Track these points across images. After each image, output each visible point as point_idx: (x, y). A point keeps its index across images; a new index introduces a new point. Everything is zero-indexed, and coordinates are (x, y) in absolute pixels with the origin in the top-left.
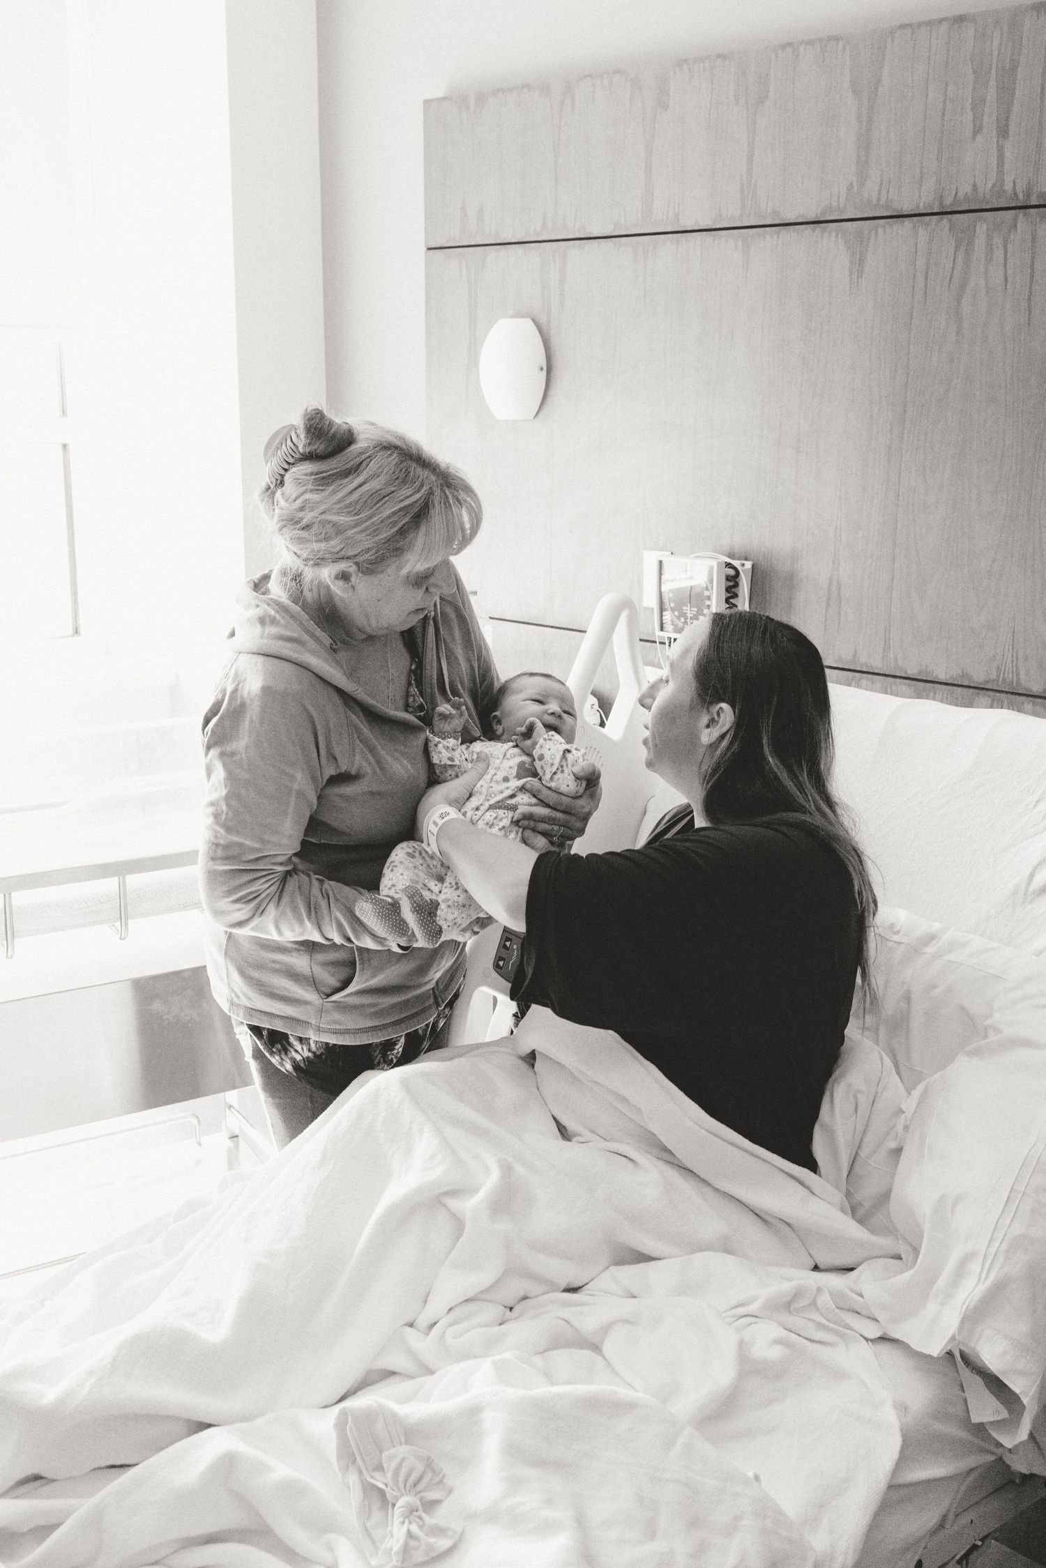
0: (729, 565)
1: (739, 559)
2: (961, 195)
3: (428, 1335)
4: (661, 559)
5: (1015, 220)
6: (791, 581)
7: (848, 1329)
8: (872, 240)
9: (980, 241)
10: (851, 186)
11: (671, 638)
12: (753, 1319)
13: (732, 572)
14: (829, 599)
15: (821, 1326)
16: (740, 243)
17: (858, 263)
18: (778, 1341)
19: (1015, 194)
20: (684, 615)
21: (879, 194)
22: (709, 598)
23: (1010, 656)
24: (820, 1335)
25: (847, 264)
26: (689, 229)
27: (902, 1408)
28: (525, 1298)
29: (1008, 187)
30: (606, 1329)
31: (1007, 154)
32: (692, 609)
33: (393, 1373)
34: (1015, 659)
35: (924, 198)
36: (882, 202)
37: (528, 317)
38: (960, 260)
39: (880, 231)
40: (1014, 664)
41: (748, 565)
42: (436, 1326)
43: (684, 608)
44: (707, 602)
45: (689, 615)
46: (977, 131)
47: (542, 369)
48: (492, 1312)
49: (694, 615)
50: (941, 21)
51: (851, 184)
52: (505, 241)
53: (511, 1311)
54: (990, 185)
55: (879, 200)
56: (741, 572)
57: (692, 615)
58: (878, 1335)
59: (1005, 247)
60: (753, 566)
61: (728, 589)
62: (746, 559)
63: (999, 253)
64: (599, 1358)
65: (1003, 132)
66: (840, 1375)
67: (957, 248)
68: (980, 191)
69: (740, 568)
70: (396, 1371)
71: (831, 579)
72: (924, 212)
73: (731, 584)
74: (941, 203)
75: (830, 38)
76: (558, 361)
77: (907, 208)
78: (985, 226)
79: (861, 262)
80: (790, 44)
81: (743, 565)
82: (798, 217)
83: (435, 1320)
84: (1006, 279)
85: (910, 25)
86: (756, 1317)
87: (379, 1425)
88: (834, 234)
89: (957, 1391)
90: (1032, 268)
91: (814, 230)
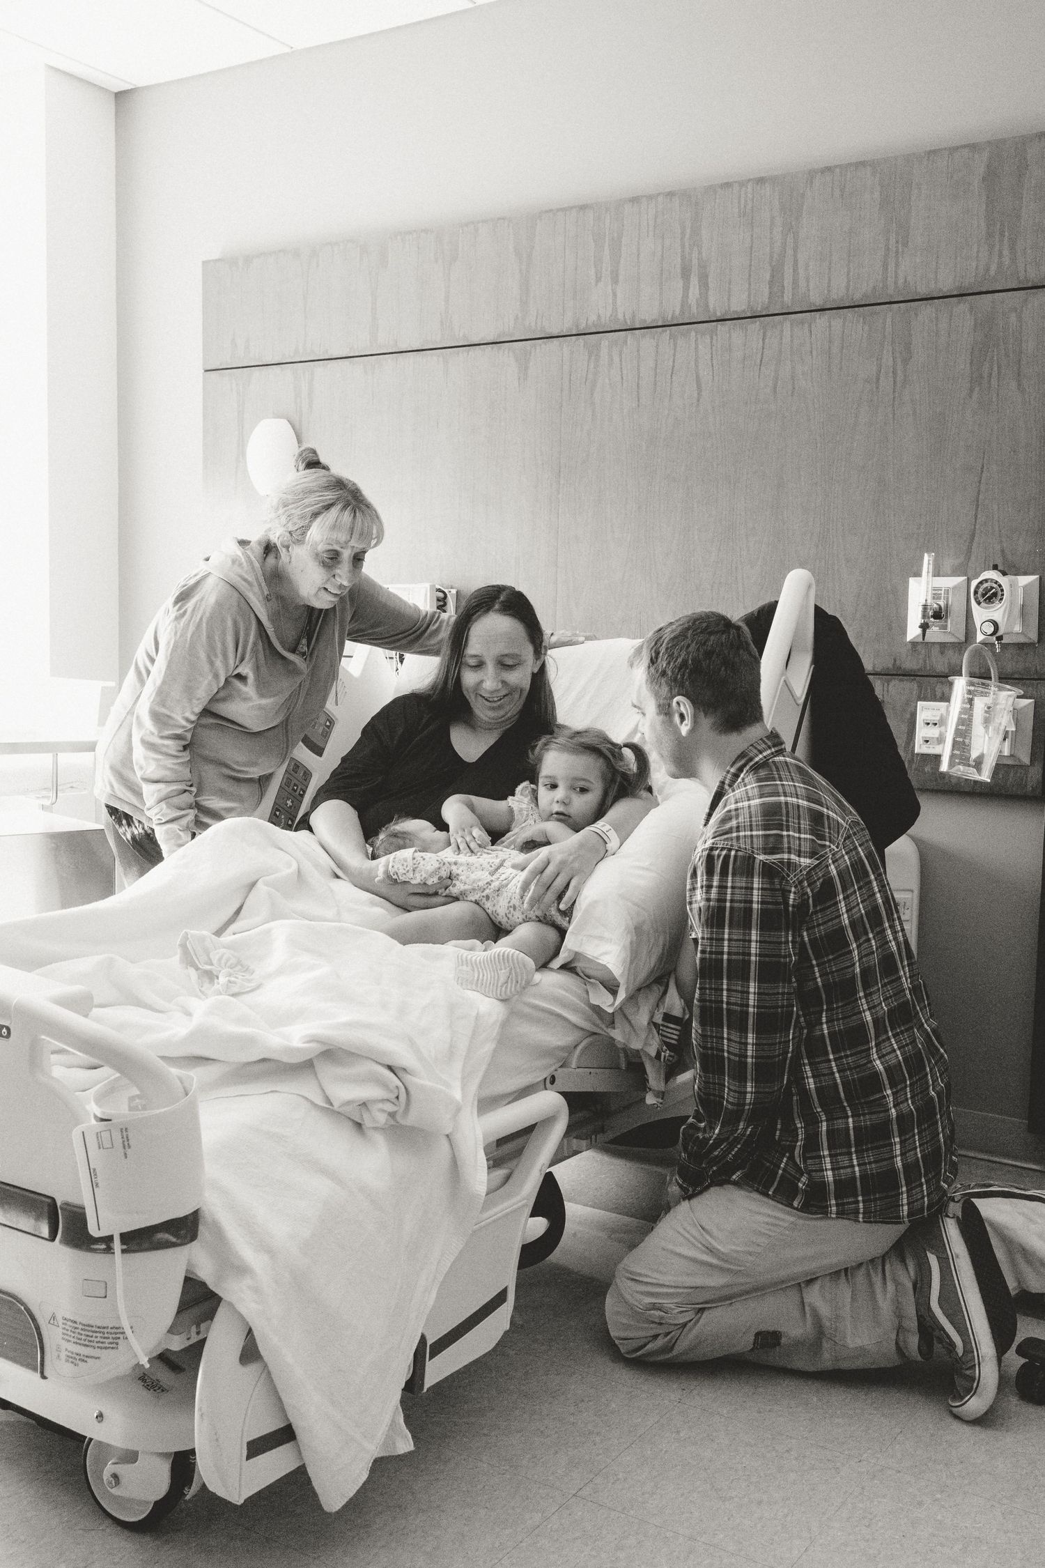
0: (440, 591)
1: (447, 588)
2: (590, 322)
5: (626, 337)
8: (533, 354)
9: (604, 352)
10: (517, 318)
13: (441, 595)
16: (441, 359)
17: (524, 368)
19: (625, 319)
21: (536, 323)
25: (516, 371)
26: (404, 350)
29: (620, 316)
31: (619, 295)
35: (566, 326)
36: (538, 328)
37: (284, 418)
38: (592, 366)
39: (538, 347)
41: (454, 591)
46: (598, 279)
50: (572, 208)
51: (517, 316)
52: (266, 363)
54: (608, 312)
55: (536, 327)
56: (448, 595)
59: (621, 355)
60: (457, 592)
62: (451, 586)
63: (616, 359)
65: (615, 280)
67: (589, 357)
68: (603, 320)
69: (447, 593)
72: (566, 334)
73: (441, 603)
74: (577, 326)
75: (499, 219)
77: (555, 333)
78: (607, 342)
79: (526, 368)
80: (473, 223)
81: (449, 590)
84: (622, 377)
85: (551, 210)
88: (507, 350)
90: (638, 369)
91: (492, 348)
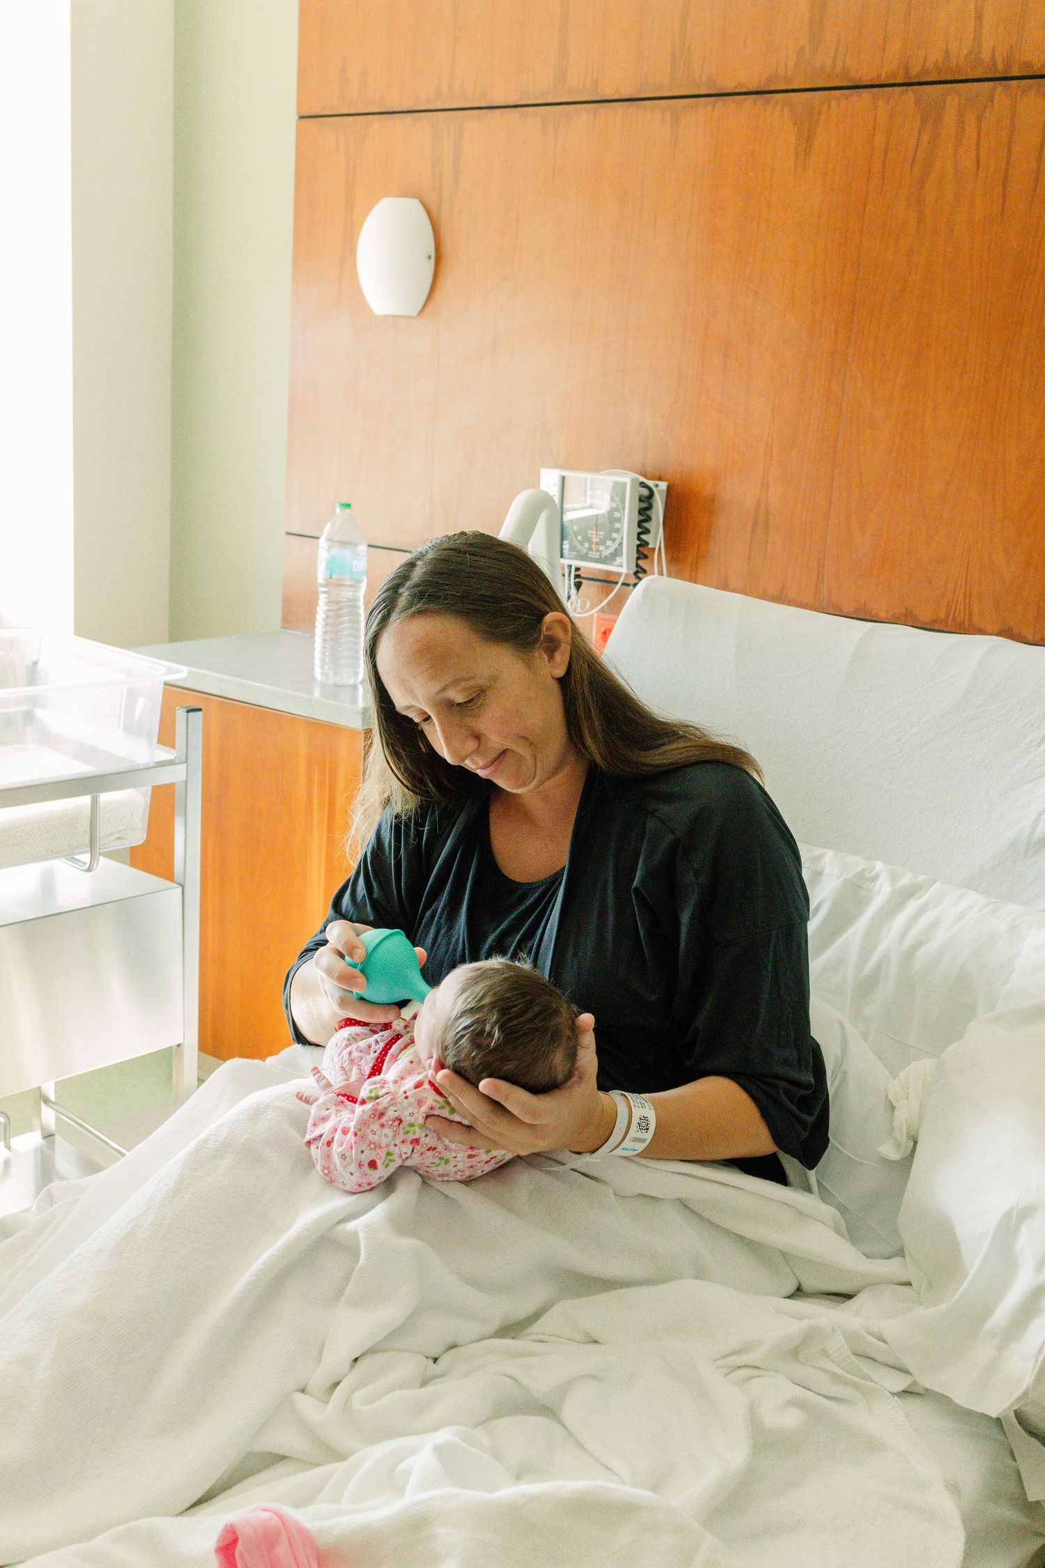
0: (643, 485)
1: (652, 479)
2: (930, 63)
3: (328, 1403)
4: (564, 475)
6: (711, 505)
7: (865, 1379)
8: (824, 112)
9: (950, 114)
10: (802, 50)
11: (571, 566)
12: (756, 1372)
13: (645, 492)
14: (755, 523)
15: (835, 1378)
16: (668, 117)
17: (806, 141)
18: (795, 1403)
19: (995, 63)
20: (589, 541)
21: (834, 61)
22: (619, 520)
23: (962, 595)
24: (837, 1390)
25: (792, 140)
26: (608, 98)
27: (954, 1489)
28: (454, 1346)
29: (986, 54)
30: (564, 1389)
31: (987, 16)
32: (598, 533)
33: (282, 1458)
34: (967, 597)
35: (888, 67)
36: (838, 70)
37: (416, 198)
38: (925, 138)
39: (834, 103)
40: (967, 600)
41: (663, 486)
42: (339, 1386)
43: (589, 532)
44: (617, 525)
45: (595, 540)
47: (430, 257)
48: (407, 1366)
49: (601, 540)
51: (802, 48)
52: (391, 110)
53: (435, 1362)
54: (965, 52)
55: (834, 64)
56: (655, 493)
57: (598, 540)
58: (902, 1388)
59: (979, 123)
60: (669, 487)
61: (641, 511)
62: (660, 479)
64: (557, 1428)
66: (873, 1446)
67: (924, 121)
68: (953, 59)
69: (655, 489)
70: (285, 1454)
71: (758, 506)
72: (886, 82)
73: (644, 505)
74: (906, 72)
76: (448, 250)
77: (868, 77)
78: (956, 99)
79: (810, 140)
81: (657, 486)
82: (736, 87)
83: (335, 1380)
84: (978, 162)
86: (757, 1368)
87: (282, 1549)
88: (778, 108)
89: (1009, 1461)
90: (1009, 150)
91: (755, 103)
